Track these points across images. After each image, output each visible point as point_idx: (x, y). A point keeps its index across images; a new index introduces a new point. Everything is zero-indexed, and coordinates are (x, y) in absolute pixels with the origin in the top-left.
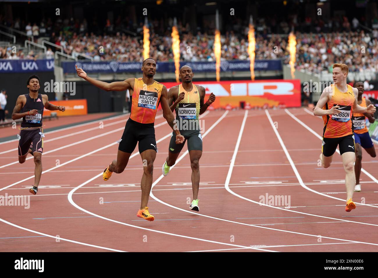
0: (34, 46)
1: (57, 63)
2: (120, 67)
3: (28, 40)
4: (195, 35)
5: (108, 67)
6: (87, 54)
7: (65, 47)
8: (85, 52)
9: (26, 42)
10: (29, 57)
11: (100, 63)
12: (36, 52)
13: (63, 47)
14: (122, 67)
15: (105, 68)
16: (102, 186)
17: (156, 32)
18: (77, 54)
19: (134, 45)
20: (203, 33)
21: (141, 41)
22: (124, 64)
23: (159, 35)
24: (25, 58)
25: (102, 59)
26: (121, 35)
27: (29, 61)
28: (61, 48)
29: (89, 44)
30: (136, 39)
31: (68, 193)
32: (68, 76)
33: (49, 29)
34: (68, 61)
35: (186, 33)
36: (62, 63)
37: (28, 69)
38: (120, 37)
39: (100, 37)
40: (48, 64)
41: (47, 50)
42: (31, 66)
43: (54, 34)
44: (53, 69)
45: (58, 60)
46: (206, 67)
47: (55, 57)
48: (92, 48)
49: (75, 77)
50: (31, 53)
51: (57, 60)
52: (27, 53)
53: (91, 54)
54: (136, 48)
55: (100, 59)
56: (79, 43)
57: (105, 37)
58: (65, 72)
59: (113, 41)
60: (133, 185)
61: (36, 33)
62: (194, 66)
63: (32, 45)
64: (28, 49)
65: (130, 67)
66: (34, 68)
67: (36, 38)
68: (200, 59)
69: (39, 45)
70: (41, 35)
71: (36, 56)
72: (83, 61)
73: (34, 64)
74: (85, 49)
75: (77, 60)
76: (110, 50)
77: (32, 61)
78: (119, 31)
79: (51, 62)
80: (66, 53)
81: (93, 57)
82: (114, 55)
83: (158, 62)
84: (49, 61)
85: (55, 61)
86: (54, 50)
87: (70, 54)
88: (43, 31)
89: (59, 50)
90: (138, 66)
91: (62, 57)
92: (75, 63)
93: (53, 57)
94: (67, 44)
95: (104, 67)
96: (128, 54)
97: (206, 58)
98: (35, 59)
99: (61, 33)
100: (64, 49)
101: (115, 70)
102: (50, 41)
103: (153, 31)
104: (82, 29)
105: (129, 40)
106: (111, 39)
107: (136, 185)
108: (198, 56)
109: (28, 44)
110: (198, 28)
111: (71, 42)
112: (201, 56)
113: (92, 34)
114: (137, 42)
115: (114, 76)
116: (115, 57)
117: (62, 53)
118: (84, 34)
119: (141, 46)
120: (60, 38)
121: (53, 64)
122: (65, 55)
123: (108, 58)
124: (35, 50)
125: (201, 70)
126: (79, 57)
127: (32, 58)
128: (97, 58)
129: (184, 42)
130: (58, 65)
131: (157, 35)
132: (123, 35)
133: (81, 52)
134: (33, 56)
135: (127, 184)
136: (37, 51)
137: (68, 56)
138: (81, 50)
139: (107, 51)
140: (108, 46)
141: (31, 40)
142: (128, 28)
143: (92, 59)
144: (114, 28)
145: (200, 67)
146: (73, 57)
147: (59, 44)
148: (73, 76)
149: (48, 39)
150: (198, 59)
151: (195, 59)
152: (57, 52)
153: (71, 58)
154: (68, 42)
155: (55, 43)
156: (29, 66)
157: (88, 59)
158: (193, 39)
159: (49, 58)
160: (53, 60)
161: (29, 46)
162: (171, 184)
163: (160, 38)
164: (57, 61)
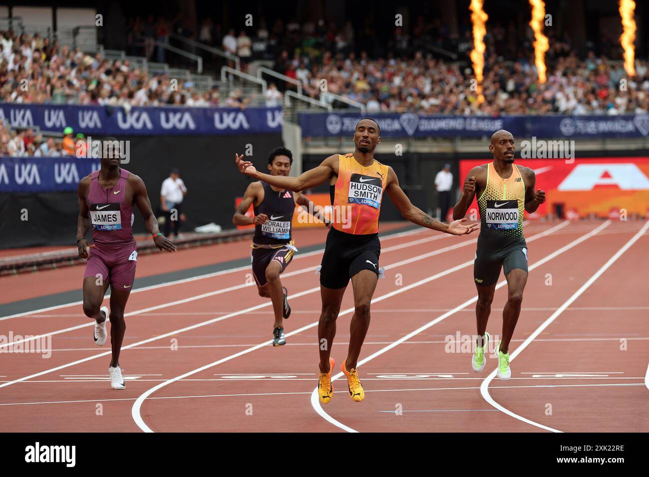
0: (241, 80)
1: (290, 116)
2: (422, 125)
3: (227, 65)
4: (582, 58)
5: (396, 126)
6: (352, 96)
7: (306, 82)
8: (349, 94)
9: (224, 69)
10: (230, 102)
11: (380, 116)
12: (245, 92)
13: (301, 81)
14: (426, 126)
15: (390, 127)
16: (383, 377)
17: (499, 53)
18: (331, 97)
19: (453, 80)
20: (598, 55)
21: (468, 71)
22: (429, 118)
23: (506, 59)
24: (222, 105)
25: (384, 109)
26: (424, 57)
27: (229, 110)
28: (298, 83)
29: (356, 75)
30: (455, 67)
31: (312, 392)
32: (311, 143)
33: (273, 42)
34: (311, 111)
35: (565, 54)
36: (299, 115)
37: (228, 128)
38: (422, 62)
39: (382, 62)
40: (269, 115)
41: (268, 87)
42: (234, 120)
43: (285, 54)
44: (280, 127)
45: (291, 108)
46: (604, 126)
47: (284, 102)
48: (362, 85)
49: (327, 145)
50: (235, 93)
51: (288, 108)
52: (226, 95)
53: (360, 97)
54: (457, 85)
55: (380, 107)
56: (334, 73)
57: (392, 62)
58: (305, 135)
59: (409, 69)
60: (449, 376)
61: (246, 52)
62: (580, 124)
63: (236, 77)
64: (228, 86)
65: (442, 124)
66: (241, 125)
67: (245, 62)
68: (593, 109)
69: (250, 78)
70: (256, 56)
71: (245, 101)
72: (343, 111)
73: (241, 117)
74: (348, 86)
75: (330, 109)
76: (400, 89)
77: (237, 110)
78: (419, 48)
79: (277, 113)
80: (308, 95)
81: (365, 104)
82: (410, 100)
83: (503, 114)
84: (273, 110)
85: (285, 112)
86: (282, 87)
87: (317, 97)
88: (261, 47)
89: (294, 89)
90: (460, 124)
91: (299, 104)
92: (326, 115)
93: (281, 103)
94: (310, 75)
95: (388, 125)
96: (441, 97)
97: (605, 107)
98: (243, 106)
99: (298, 51)
100: (303, 85)
101: (410, 132)
102: (275, 69)
103: (492, 49)
104: (341, 44)
105: (443, 68)
106: (403, 65)
107: (455, 376)
108: (588, 103)
109: (227, 74)
110: (590, 44)
111: (318, 71)
112: (595, 103)
113: (364, 55)
114: (457, 72)
115: (409, 145)
116: (412, 105)
117: (299, 95)
118: (346, 53)
119: (467, 82)
120: (296, 63)
121: (280, 118)
122: (306, 99)
123: (394, 106)
124: (242, 88)
125: (595, 133)
126: (336, 104)
127: (236, 105)
128: (373, 106)
129: (559, 74)
130: (290, 119)
131: (501, 59)
132: (429, 56)
133: (340, 93)
134: (240, 100)
135: (435, 374)
136: (248, 89)
137: (313, 102)
138: (340, 88)
139: (395, 91)
140: (397, 81)
141: (234, 67)
142: (440, 42)
143: (362, 107)
144: (410, 43)
145: (591, 127)
146: (323, 103)
147: (293, 76)
148: (322, 143)
149: (270, 64)
150: (587, 110)
151: (581, 110)
152: (289, 93)
153: (318, 105)
154: (311, 70)
155: (284, 72)
156: (228, 122)
157: (354, 107)
158: (578, 67)
159: (271, 104)
160: (279, 109)
161: (231, 78)
162: (531, 376)
163: (508, 63)
164: (289, 110)
